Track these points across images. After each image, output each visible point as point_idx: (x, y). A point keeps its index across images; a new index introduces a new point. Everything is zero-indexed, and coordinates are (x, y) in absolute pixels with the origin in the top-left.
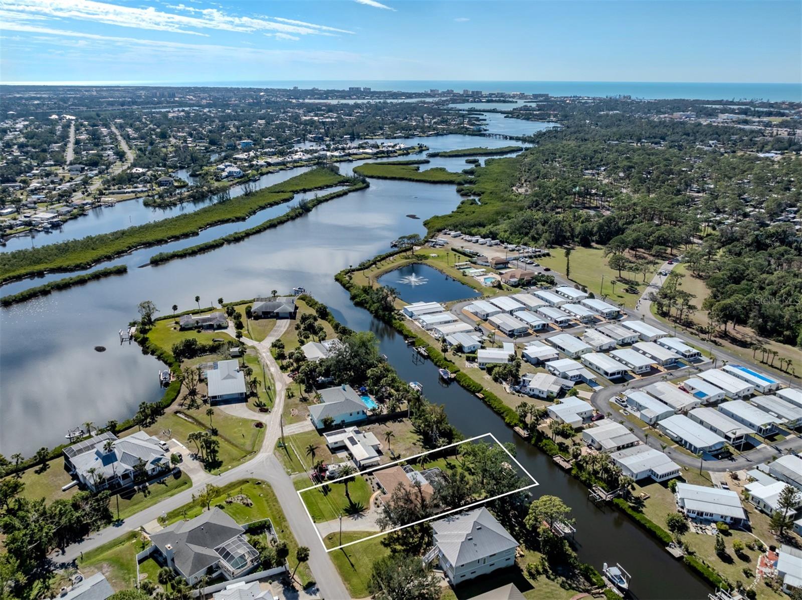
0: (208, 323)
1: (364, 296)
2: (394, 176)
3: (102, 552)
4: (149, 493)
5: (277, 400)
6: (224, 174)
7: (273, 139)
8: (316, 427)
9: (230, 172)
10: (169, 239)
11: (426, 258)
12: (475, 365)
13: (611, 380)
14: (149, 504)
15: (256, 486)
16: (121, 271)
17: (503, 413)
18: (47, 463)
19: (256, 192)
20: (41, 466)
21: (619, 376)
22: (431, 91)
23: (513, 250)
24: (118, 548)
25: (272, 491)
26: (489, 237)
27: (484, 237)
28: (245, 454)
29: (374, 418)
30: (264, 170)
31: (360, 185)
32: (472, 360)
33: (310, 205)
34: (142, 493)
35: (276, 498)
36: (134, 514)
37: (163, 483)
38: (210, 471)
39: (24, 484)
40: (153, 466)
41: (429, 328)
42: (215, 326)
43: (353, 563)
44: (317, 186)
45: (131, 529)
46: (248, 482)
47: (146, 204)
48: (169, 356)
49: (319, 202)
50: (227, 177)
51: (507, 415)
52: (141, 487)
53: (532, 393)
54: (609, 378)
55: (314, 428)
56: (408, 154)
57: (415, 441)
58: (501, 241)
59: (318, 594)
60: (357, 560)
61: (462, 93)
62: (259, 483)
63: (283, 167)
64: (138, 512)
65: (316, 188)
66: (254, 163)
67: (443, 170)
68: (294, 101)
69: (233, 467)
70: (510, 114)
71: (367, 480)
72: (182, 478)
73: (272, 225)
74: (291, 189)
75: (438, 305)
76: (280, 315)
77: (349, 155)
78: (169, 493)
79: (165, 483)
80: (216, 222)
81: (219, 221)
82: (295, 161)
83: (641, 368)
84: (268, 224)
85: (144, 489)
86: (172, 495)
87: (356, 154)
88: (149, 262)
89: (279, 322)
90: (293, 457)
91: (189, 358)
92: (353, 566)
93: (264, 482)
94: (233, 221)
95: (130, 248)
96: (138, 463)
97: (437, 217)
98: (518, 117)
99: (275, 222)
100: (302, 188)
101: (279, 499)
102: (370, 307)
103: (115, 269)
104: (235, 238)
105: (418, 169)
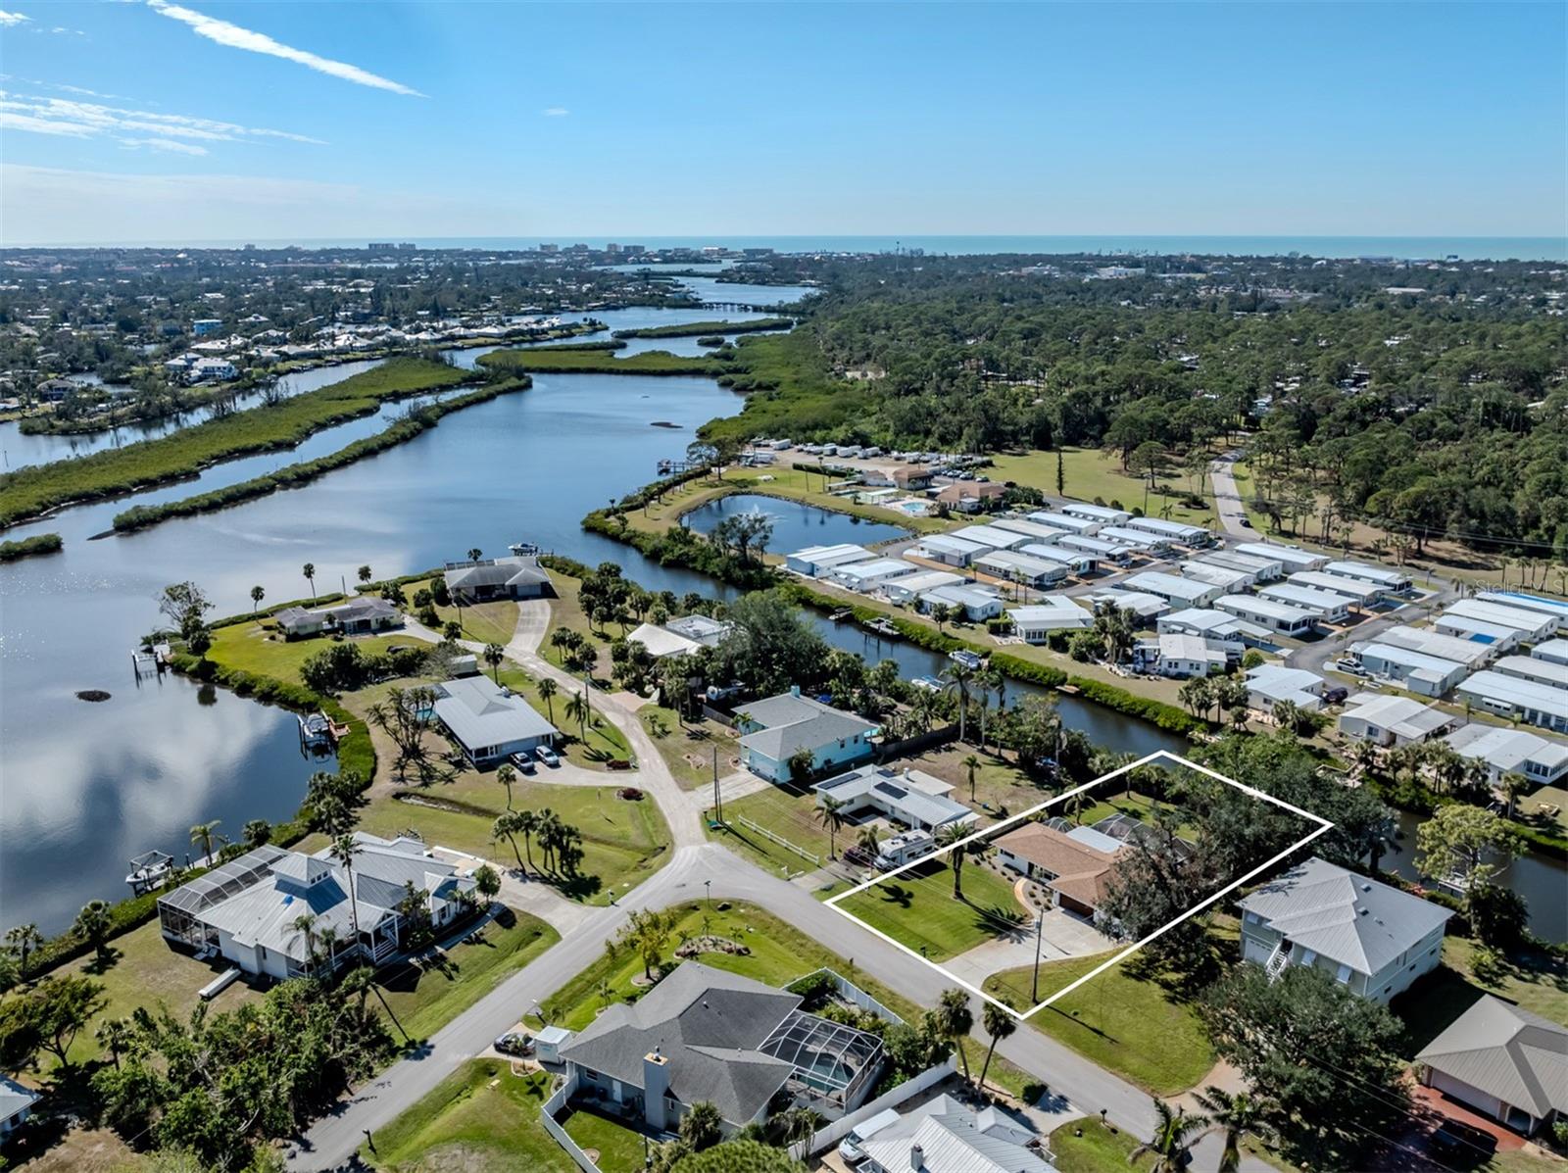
0: (356, 619)
1: (679, 550)
2: (574, 366)
3: (420, 1126)
4: (455, 968)
5: (634, 743)
6: (195, 373)
7: (262, 319)
8: (774, 782)
9: (206, 370)
10: (135, 485)
11: (754, 483)
12: (1019, 640)
13: (1298, 637)
14: (473, 994)
15: (722, 914)
16: (49, 548)
17: (1144, 711)
18: (109, 945)
19: (289, 399)
20: (94, 954)
21: (1305, 629)
22: (543, 247)
23: (915, 462)
24: (459, 1107)
25: (774, 918)
26: (854, 444)
27: (843, 443)
28: (641, 857)
29: (891, 747)
30: (281, 366)
31: (513, 382)
32: (1004, 630)
33: (431, 415)
34: (435, 973)
35: (794, 930)
36: (449, 1020)
37: (479, 940)
38: (581, 900)
39: (102, 988)
40: (442, 903)
41: (865, 588)
42: (374, 625)
43: (1097, 1026)
44: (422, 387)
45: (466, 1057)
46: (695, 908)
47: (28, 431)
48: (297, 689)
49: (447, 410)
50: (200, 379)
51: (1157, 714)
52: (426, 958)
53: (1173, 671)
54: (1290, 633)
55: (769, 785)
56: (572, 335)
57: (1014, 780)
58: (881, 449)
59: (1071, 1107)
60: (1100, 1018)
61: (605, 249)
62: (725, 908)
63: (315, 361)
64: (455, 1016)
65: (419, 390)
66: (253, 352)
67: (665, 354)
68: (263, 265)
69: (634, 885)
70: (723, 277)
71: (977, 863)
72: (521, 923)
73: (369, 451)
74: (365, 393)
75: (856, 548)
76: (520, 592)
77: (453, 338)
78: (509, 962)
79: (484, 942)
80: (229, 453)
81: (237, 450)
82: (341, 351)
83: (1335, 612)
84: (360, 449)
85: (439, 961)
86: (521, 965)
87: (465, 337)
88: (111, 528)
89: (524, 606)
90: (766, 845)
91: (350, 689)
92: (1100, 1033)
93: (739, 903)
94: (268, 450)
95: (45, 508)
96: (403, 898)
97: (721, 420)
98: (742, 281)
99: (374, 445)
100: (390, 390)
101: (802, 928)
102: (704, 566)
103: (31, 545)
104: (297, 474)
105: (612, 355)
